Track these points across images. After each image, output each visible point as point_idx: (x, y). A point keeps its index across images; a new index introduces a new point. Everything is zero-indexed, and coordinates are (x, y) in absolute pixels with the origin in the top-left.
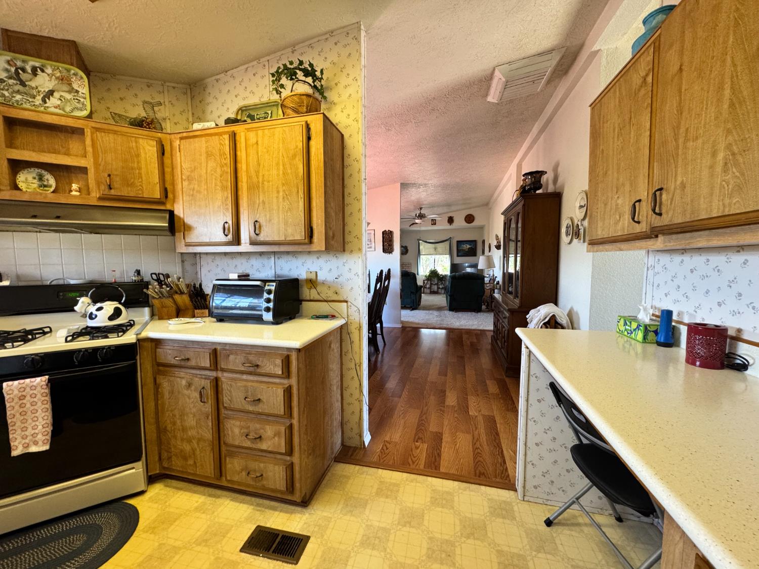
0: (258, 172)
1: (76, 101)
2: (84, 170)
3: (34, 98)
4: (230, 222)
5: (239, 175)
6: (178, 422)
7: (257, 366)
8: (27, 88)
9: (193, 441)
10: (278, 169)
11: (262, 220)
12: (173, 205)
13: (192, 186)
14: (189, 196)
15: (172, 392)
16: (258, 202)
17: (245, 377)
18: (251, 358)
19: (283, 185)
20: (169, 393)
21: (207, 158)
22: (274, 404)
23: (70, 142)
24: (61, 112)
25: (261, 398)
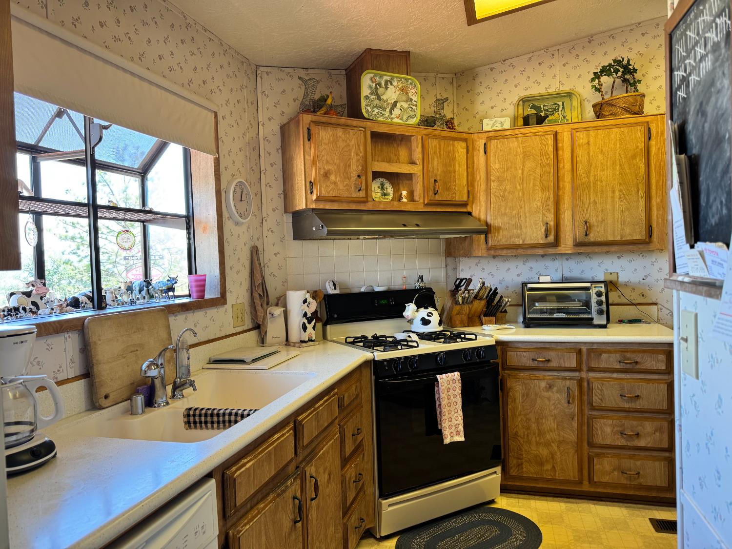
0: (589, 172)
1: (410, 109)
2: (409, 177)
3: (385, 111)
4: (552, 223)
5: (560, 174)
6: (534, 426)
7: (637, 363)
8: (382, 102)
9: (552, 444)
10: (614, 169)
11: (593, 220)
12: (472, 207)
13: (503, 188)
14: (499, 197)
15: (526, 395)
16: (588, 202)
17: (615, 375)
18: (628, 355)
19: (620, 184)
20: (523, 396)
21: (524, 158)
22: (655, 399)
23: (400, 150)
24: (401, 121)
25: (640, 394)
